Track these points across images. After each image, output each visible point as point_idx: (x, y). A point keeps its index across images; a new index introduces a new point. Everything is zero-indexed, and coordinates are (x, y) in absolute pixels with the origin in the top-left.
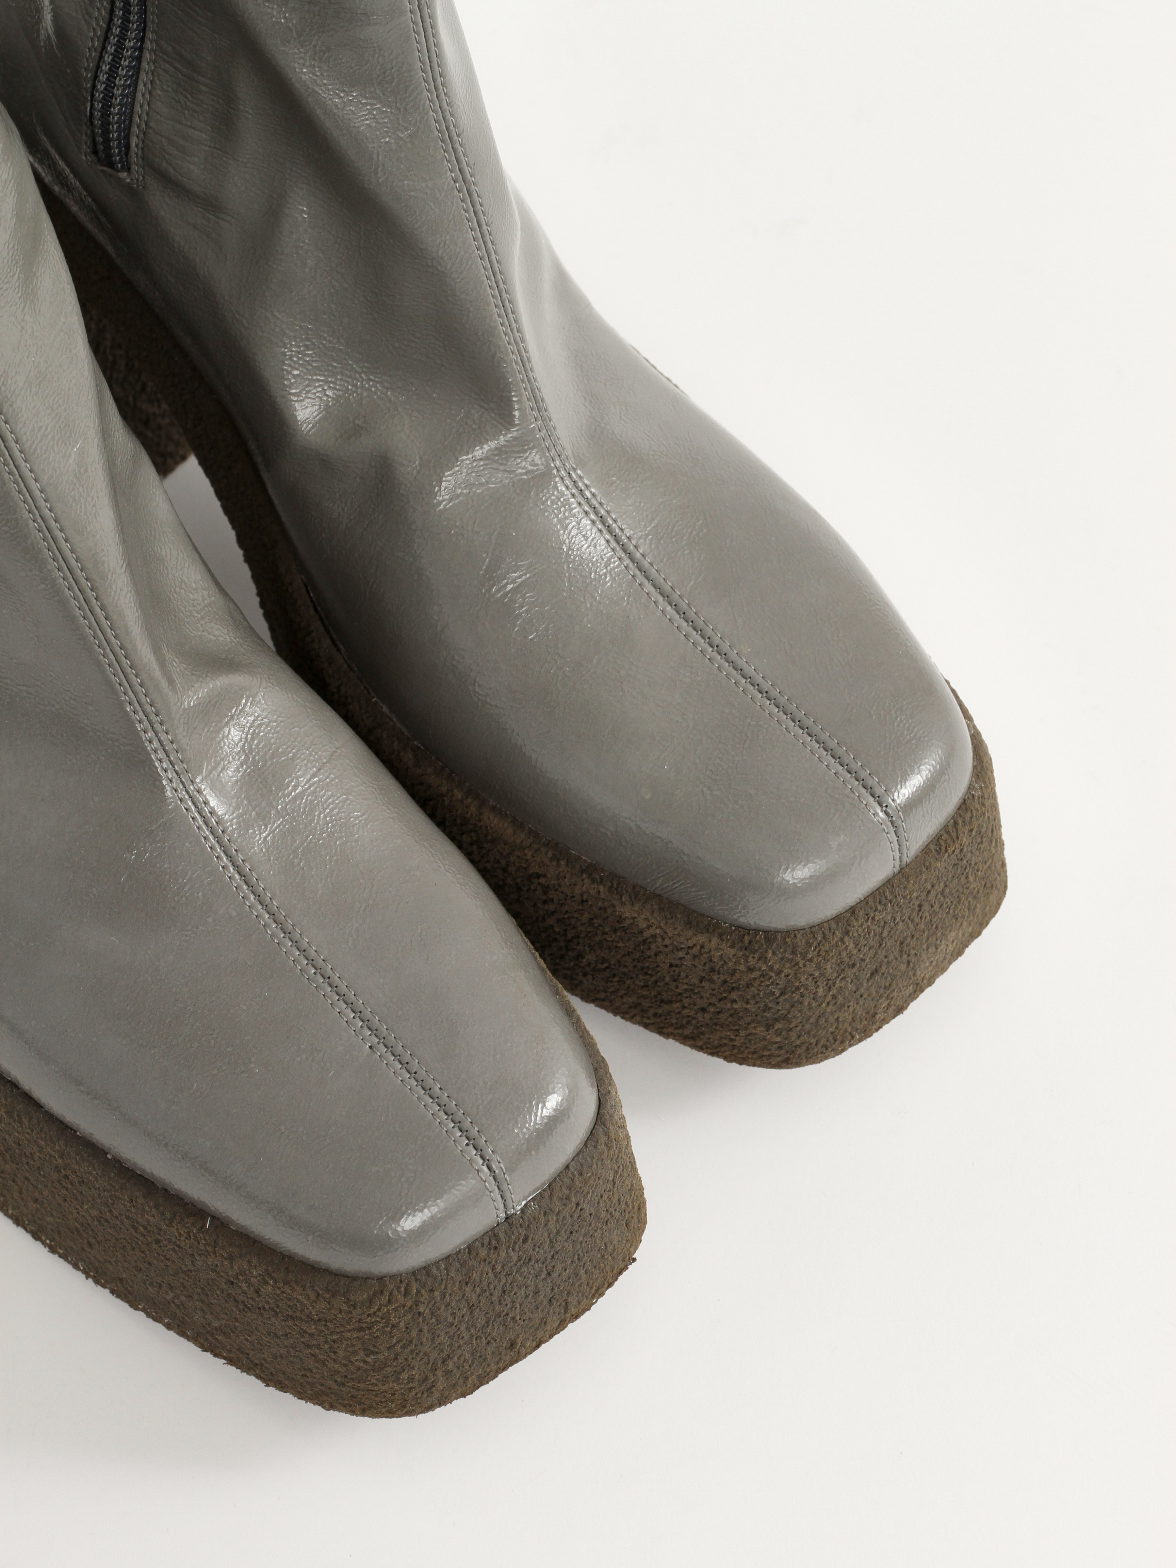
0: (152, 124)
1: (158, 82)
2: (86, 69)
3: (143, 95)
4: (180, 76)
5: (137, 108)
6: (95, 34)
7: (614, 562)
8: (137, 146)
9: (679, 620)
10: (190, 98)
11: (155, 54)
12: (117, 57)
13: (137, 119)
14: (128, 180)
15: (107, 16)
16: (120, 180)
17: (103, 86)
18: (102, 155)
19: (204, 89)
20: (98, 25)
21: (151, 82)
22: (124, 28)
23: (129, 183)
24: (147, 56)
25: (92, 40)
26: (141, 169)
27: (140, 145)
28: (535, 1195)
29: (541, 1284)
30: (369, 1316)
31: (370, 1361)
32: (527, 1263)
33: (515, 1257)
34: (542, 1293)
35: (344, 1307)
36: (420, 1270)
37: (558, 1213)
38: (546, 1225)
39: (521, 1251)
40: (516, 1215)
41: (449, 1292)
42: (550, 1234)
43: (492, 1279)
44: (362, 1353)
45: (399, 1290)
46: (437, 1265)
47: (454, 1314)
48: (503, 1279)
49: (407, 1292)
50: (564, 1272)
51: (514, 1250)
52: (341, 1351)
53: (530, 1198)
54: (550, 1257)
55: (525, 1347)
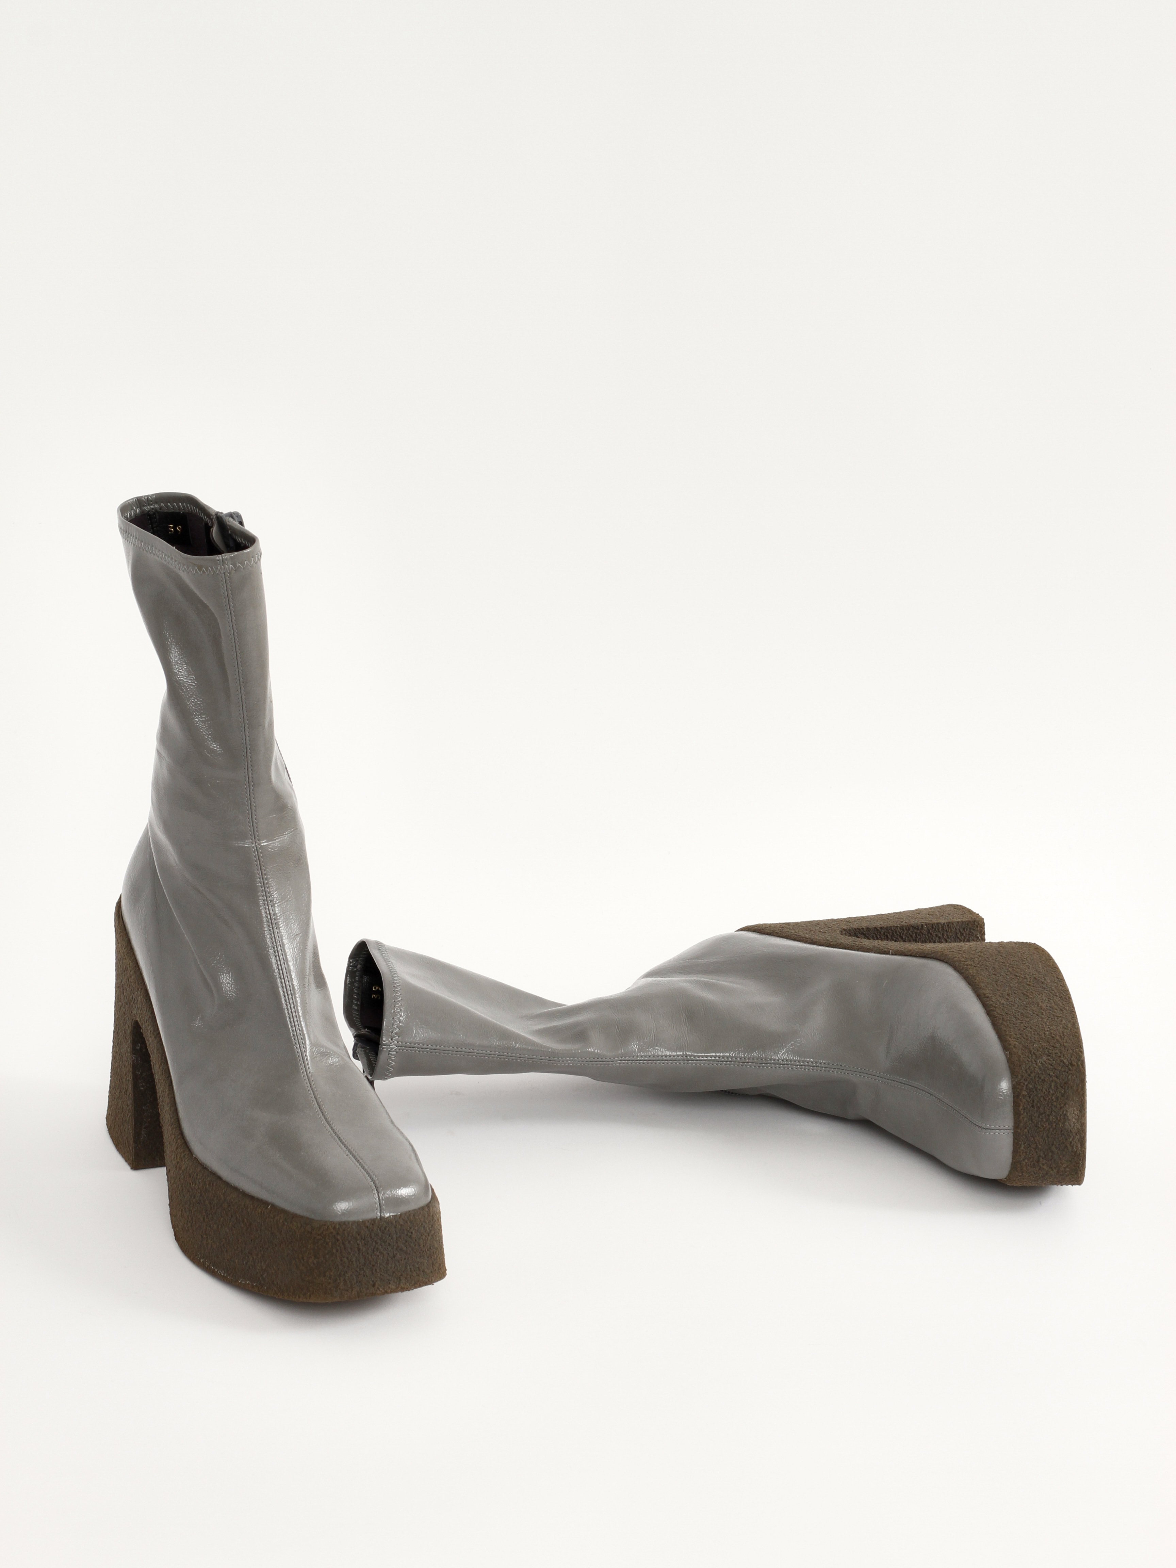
28: (394, 1214)
29: (390, 1259)
30: (318, 1235)
31: (315, 1262)
32: (385, 1242)
33: (380, 1235)
34: (390, 1265)
35: (310, 1230)
36: (342, 1222)
37: (401, 1225)
38: (395, 1227)
39: (383, 1233)
40: (384, 1218)
41: (351, 1235)
42: (396, 1234)
43: (369, 1239)
44: (313, 1258)
45: (332, 1226)
46: (349, 1222)
47: (351, 1249)
48: (374, 1243)
49: (334, 1228)
50: (400, 1262)
51: (380, 1230)
52: (305, 1258)
53: (391, 1214)
54: (395, 1247)
55: (379, 1290)
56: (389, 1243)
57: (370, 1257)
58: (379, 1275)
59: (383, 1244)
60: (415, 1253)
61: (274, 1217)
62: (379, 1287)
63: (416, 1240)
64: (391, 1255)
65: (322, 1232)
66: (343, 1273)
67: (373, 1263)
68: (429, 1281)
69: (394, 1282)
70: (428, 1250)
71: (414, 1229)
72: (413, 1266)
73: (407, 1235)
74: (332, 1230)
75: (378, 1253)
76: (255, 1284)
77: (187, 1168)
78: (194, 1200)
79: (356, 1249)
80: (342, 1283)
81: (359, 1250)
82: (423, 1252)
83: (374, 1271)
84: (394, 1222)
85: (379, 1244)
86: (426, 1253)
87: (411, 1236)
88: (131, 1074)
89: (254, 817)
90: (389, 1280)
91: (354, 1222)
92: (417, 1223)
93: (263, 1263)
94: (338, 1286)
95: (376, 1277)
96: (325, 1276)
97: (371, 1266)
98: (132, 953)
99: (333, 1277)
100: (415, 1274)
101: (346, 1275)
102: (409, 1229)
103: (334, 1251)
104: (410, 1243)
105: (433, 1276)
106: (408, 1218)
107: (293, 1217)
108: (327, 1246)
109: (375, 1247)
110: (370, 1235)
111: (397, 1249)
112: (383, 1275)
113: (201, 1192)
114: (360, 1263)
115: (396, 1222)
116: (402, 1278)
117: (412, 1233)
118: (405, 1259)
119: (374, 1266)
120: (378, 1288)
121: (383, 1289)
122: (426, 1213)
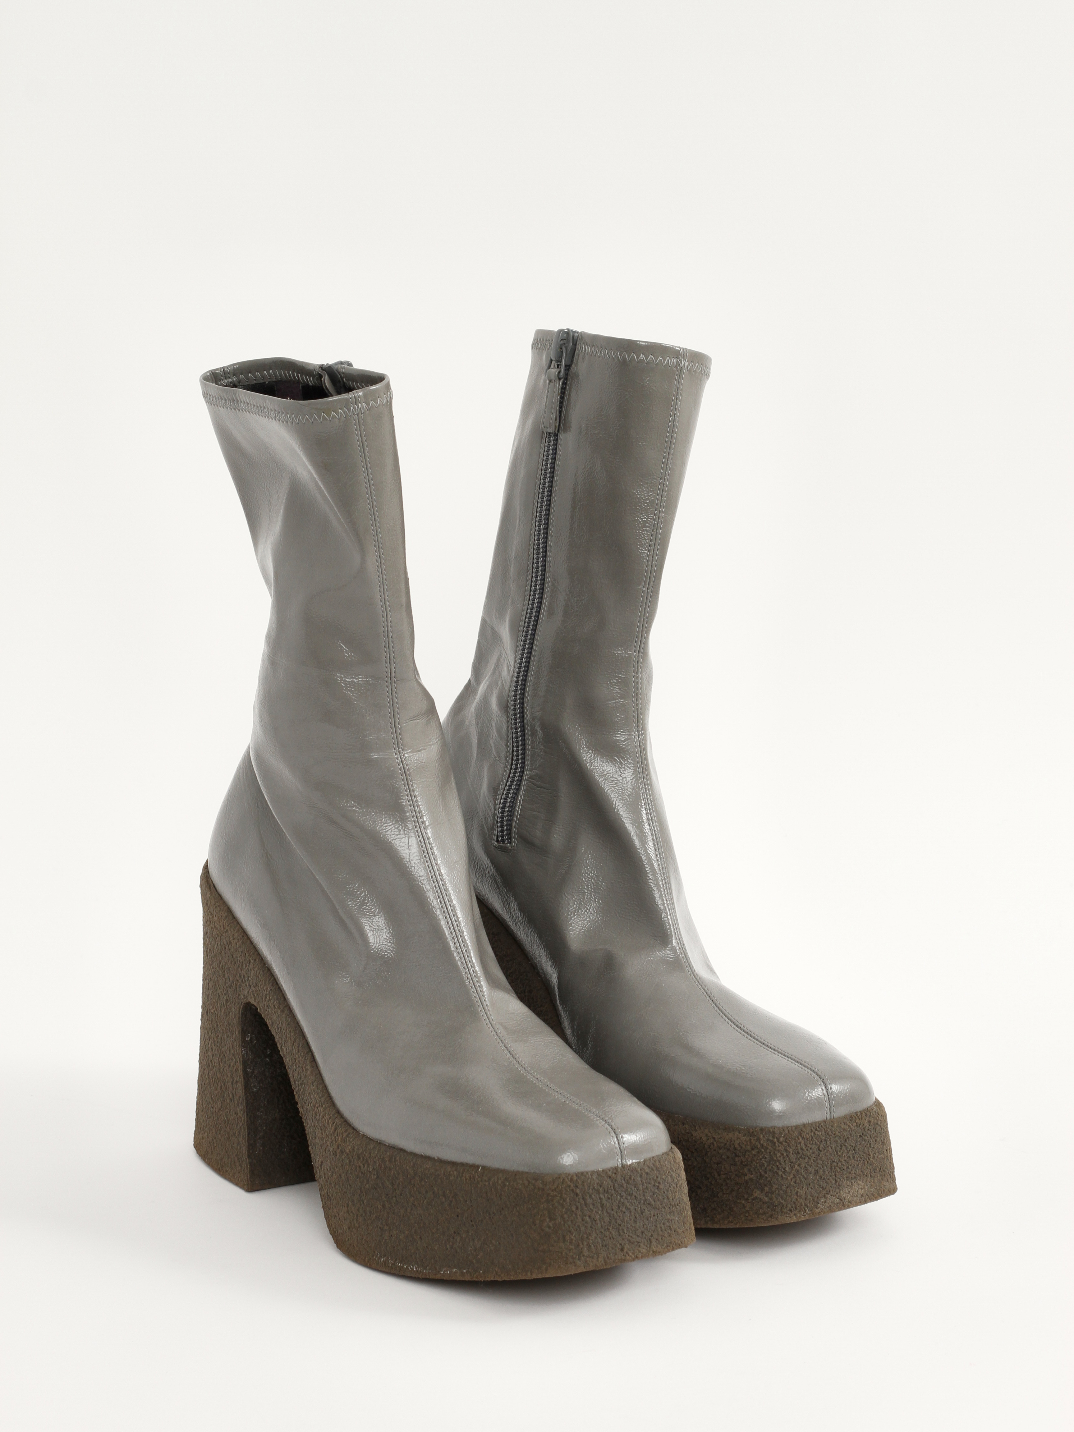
5: (517, 808)
8: (515, 828)
12: (510, 786)
13: (516, 814)
14: (510, 848)
16: (507, 848)
18: (500, 838)
19: (545, 790)
22: (515, 772)
26: (516, 841)
28: (636, 1161)
29: (637, 1216)
30: (552, 1191)
31: (551, 1225)
32: (631, 1195)
33: (625, 1186)
34: (638, 1224)
35: (541, 1186)
36: (579, 1173)
37: (647, 1173)
38: (641, 1176)
39: (628, 1183)
40: (627, 1165)
41: (592, 1187)
42: (643, 1185)
43: (613, 1192)
44: (548, 1220)
45: (568, 1178)
46: (587, 1173)
47: (593, 1205)
48: (619, 1197)
49: (572, 1180)
50: (649, 1219)
51: (624, 1180)
52: (538, 1222)
53: (634, 1161)
54: (642, 1201)
55: (629, 1255)
56: (635, 1196)
57: (615, 1213)
58: (627, 1236)
59: (629, 1198)
60: (664, 1208)
61: (489, 1179)
62: (628, 1251)
63: (664, 1192)
64: (639, 1210)
65: (557, 1187)
66: (586, 1236)
67: (619, 1222)
68: (682, 1243)
69: (644, 1244)
70: (677, 1205)
71: (661, 1178)
72: (663, 1224)
73: (654, 1186)
74: (569, 1183)
75: (624, 1209)
76: (465, 1271)
77: (353, 1149)
78: (367, 1186)
79: (599, 1204)
80: (586, 1249)
81: (602, 1205)
82: (673, 1207)
83: (621, 1231)
84: (639, 1170)
85: (624, 1197)
86: (677, 1208)
87: (658, 1186)
88: (240, 1072)
89: (397, 721)
90: (639, 1242)
91: (593, 1172)
92: (664, 1171)
93: (476, 1242)
94: (582, 1252)
95: (623, 1239)
96: (564, 1241)
97: (617, 1225)
98: (235, 923)
99: (574, 1241)
100: (666, 1235)
101: (590, 1237)
102: (656, 1178)
103: (574, 1208)
104: (658, 1196)
105: (685, 1237)
106: (654, 1165)
107: (516, 1175)
108: (564, 1203)
109: (620, 1201)
110: (614, 1186)
111: (644, 1204)
112: (632, 1237)
113: (377, 1173)
114: (604, 1222)
115: (641, 1170)
116: (653, 1240)
117: (659, 1183)
118: (654, 1216)
119: (620, 1225)
120: (627, 1253)
121: (633, 1253)
122: (672, 1159)
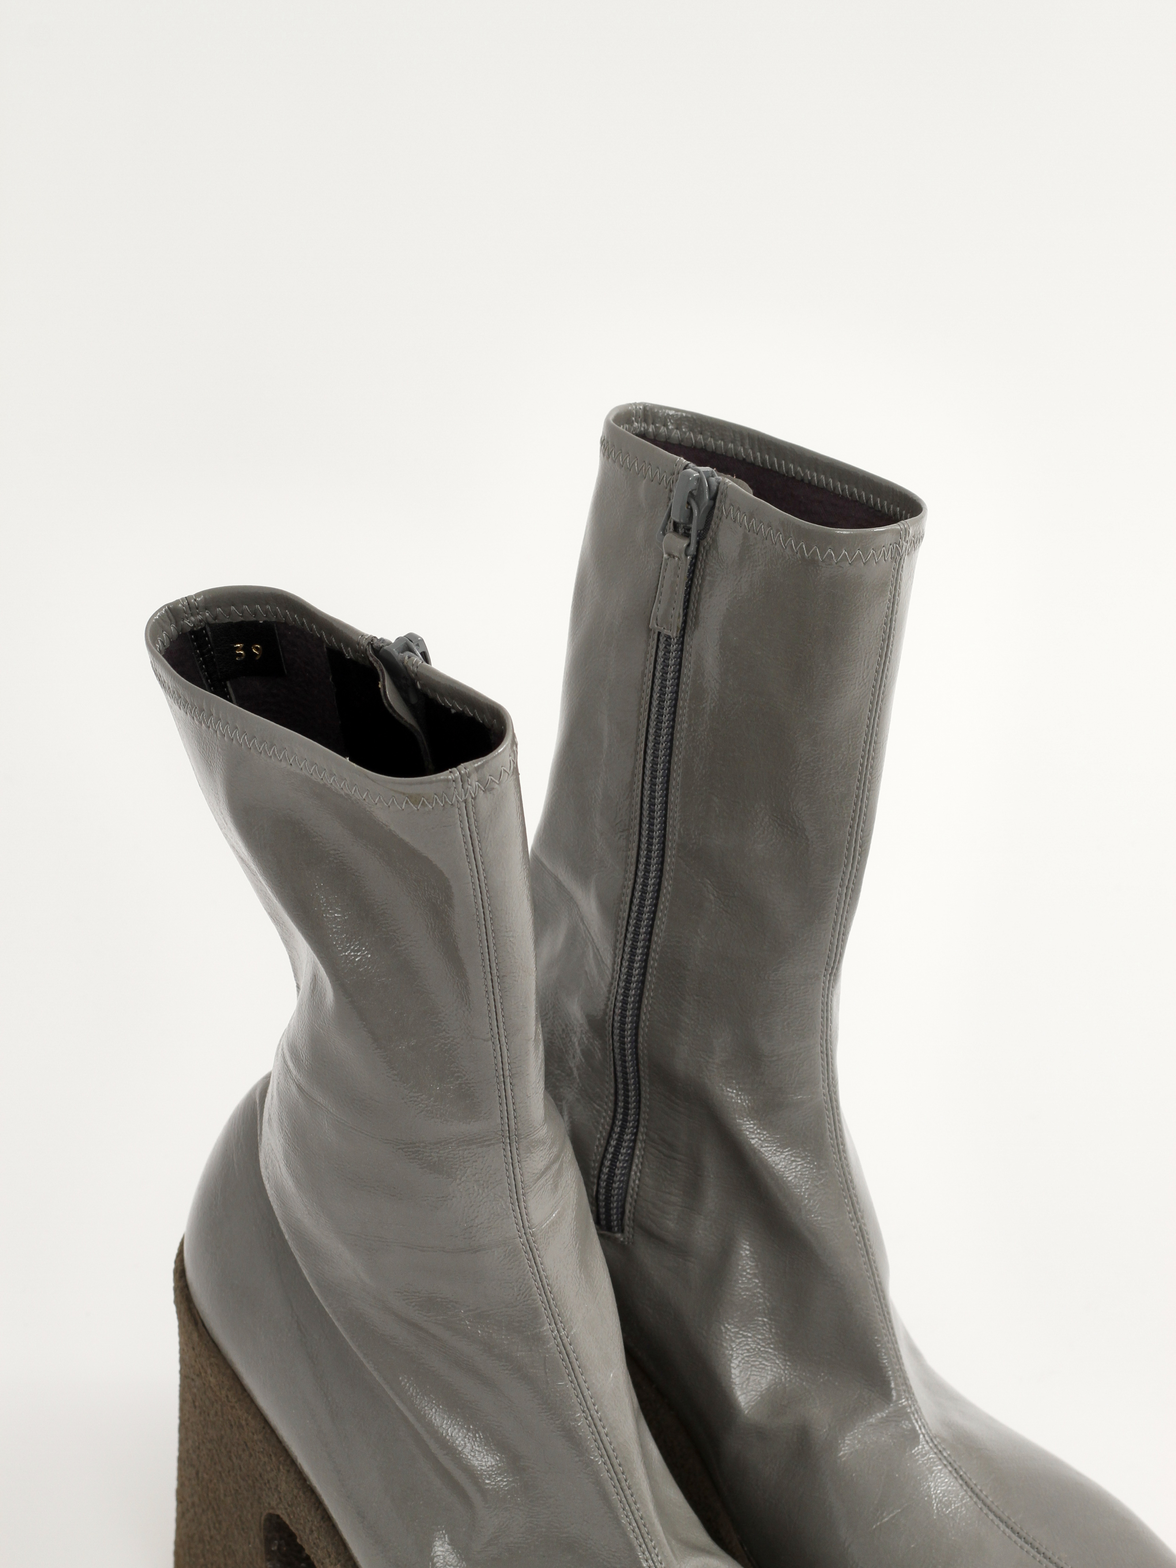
0: (641, 1193)
1: (647, 1163)
2: (594, 1161)
3: (636, 1173)
4: (663, 1157)
5: (631, 1183)
6: (601, 1135)
7: (967, 1499)
8: (630, 1212)
9: (1015, 1537)
10: (669, 1172)
11: (645, 1142)
12: (618, 1147)
13: (631, 1192)
14: (622, 1239)
15: (611, 1121)
16: (616, 1239)
17: (607, 1169)
18: (603, 1223)
19: (679, 1163)
20: (604, 1128)
21: (642, 1164)
22: (623, 1127)
23: (622, 1242)
24: (639, 1145)
25: (599, 1140)
26: (631, 1230)
27: (633, 1210)
89: (521, 1192)
